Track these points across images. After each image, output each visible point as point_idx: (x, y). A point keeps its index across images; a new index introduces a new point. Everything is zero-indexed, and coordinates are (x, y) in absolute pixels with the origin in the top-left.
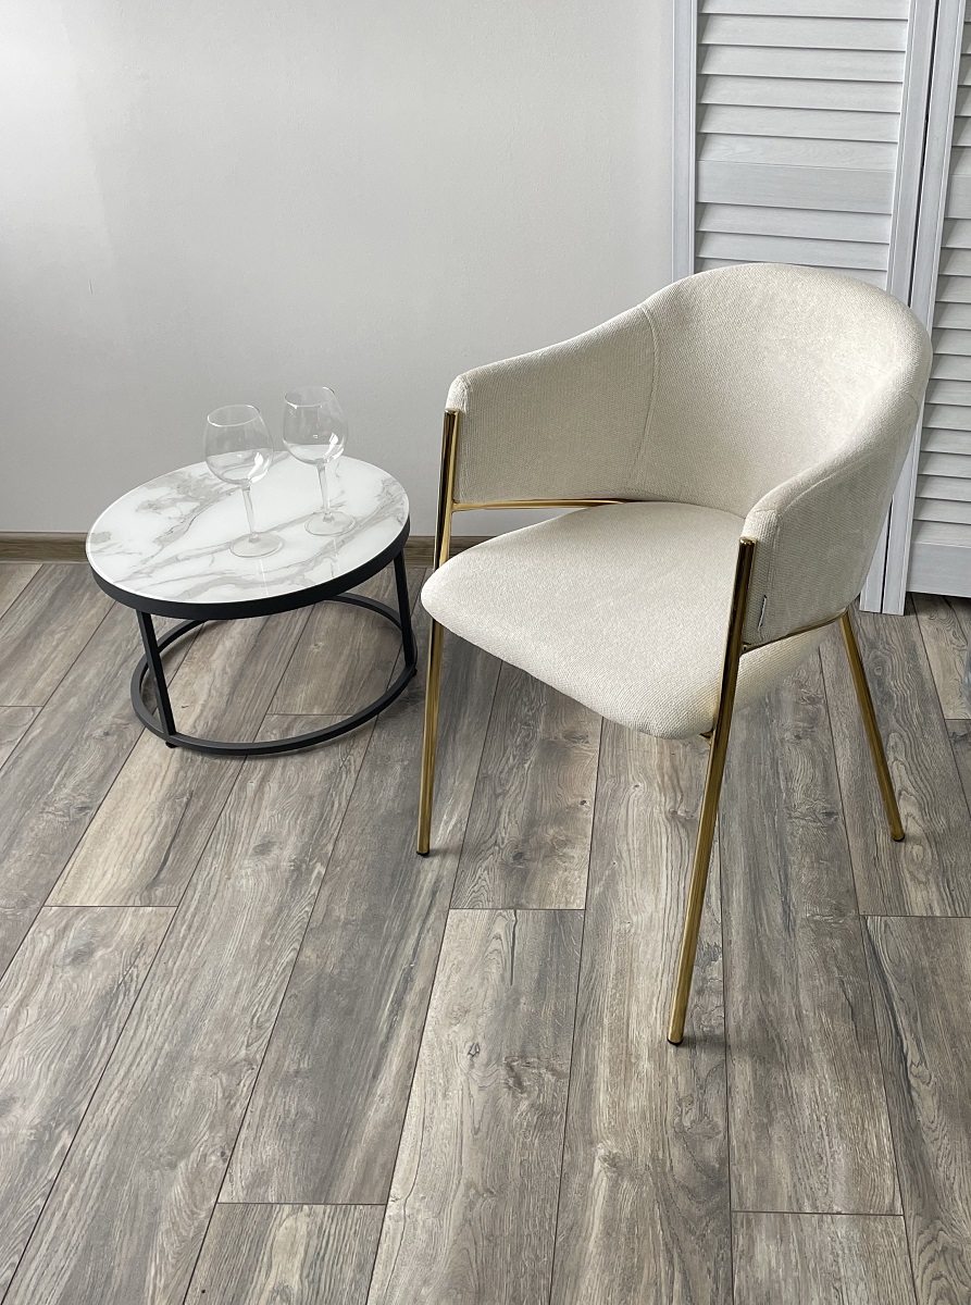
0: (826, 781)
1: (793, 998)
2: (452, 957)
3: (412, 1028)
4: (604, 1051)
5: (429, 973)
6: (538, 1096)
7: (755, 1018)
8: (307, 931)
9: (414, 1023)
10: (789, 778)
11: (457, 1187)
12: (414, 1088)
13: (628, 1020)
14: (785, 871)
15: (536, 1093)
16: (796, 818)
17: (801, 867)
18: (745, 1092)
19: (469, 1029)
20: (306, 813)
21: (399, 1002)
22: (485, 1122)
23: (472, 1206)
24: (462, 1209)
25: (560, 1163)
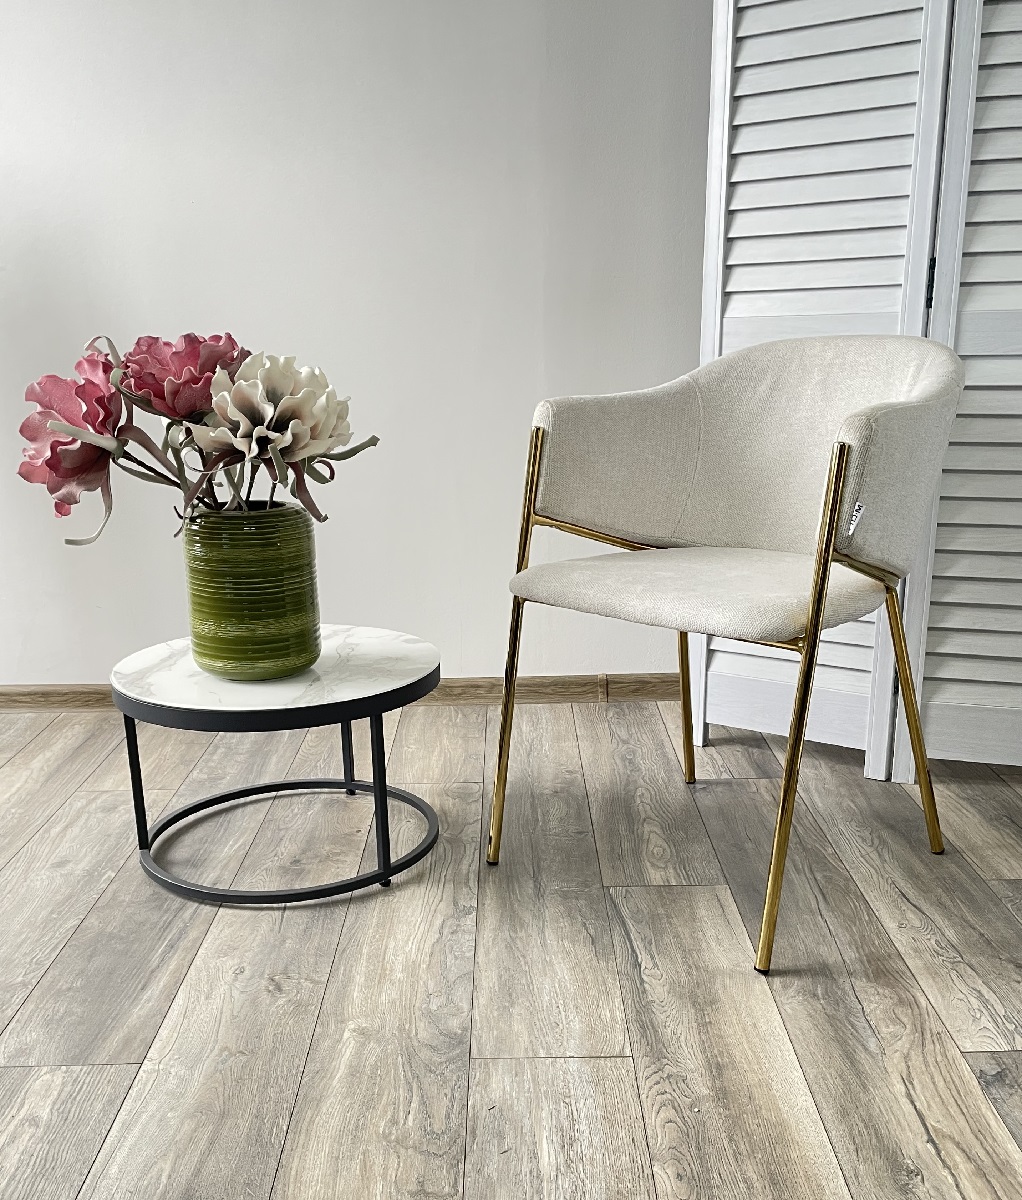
0: (579, 815)
1: (539, 934)
3: (182, 960)
4: (360, 968)
5: (203, 928)
6: (296, 996)
7: (503, 946)
8: (93, 909)
9: (184, 958)
10: (546, 814)
11: (211, 1051)
12: (178, 993)
13: (385, 950)
14: (538, 864)
15: (294, 993)
16: (550, 835)
17: (553, 861)
18: (489, 989)
19: (236, 959)
20: (102, 845)
21: (172, 946)
22: (243, 1012)
23: (224, 1062)
24: (214, 1065)
25: (311, 1034)
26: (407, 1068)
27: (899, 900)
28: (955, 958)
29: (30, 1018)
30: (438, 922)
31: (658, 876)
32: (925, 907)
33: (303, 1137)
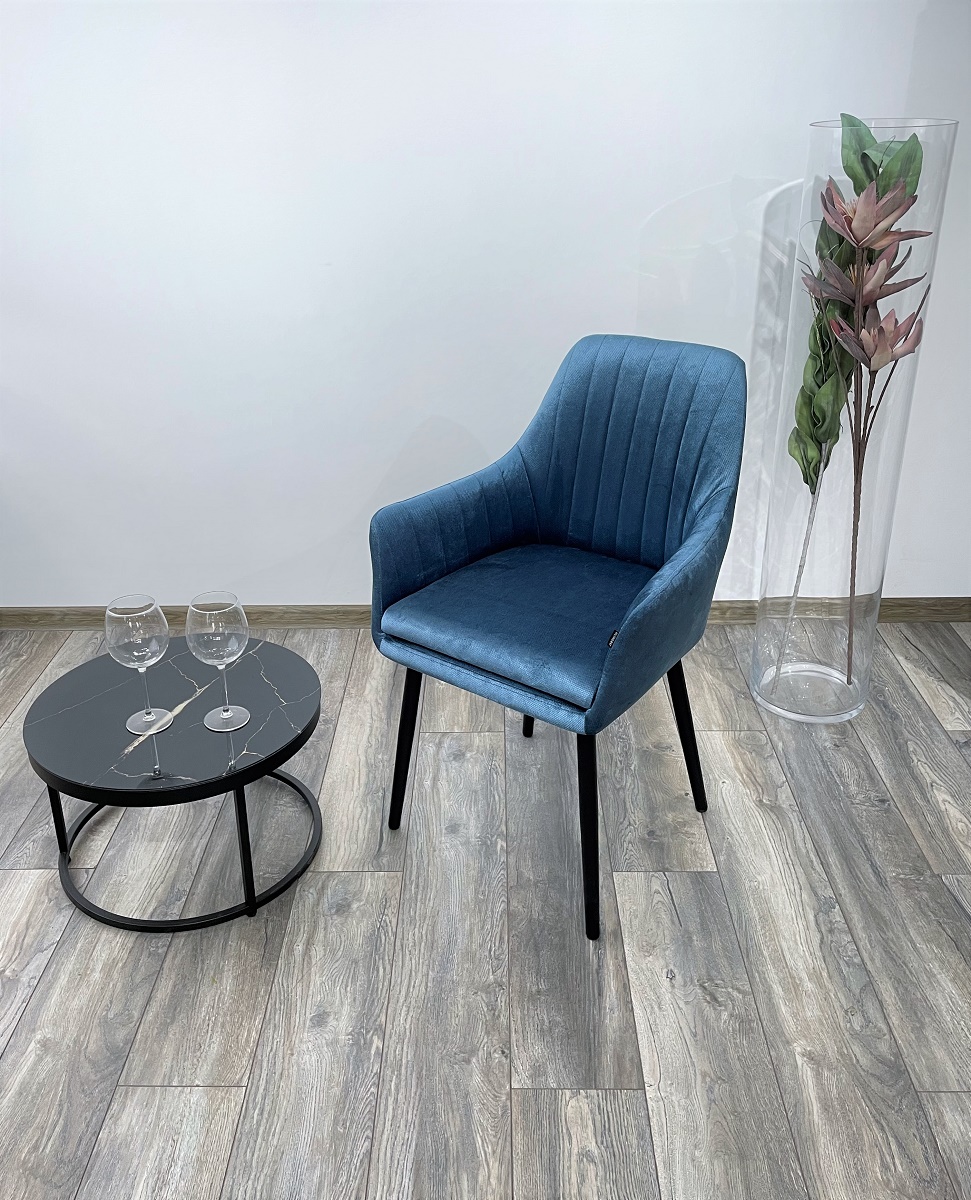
4: (772, 975)
5: (614, 918)
6: (734, 1009)
7: (881, 950)
8: (509, 889)
10: (841, 775)
11: (695, 1076)
14: (864, 842)
15: (731, 1006)
18: (895, 1005)
19: (661, 960)
20: (476, 803)
23: (710, 1090)
24: (705, 1093)
25: (769, 1058)
26: (867, 1100)
29: (523, 1025)
30: (811, 917)
33: (818, 1181)
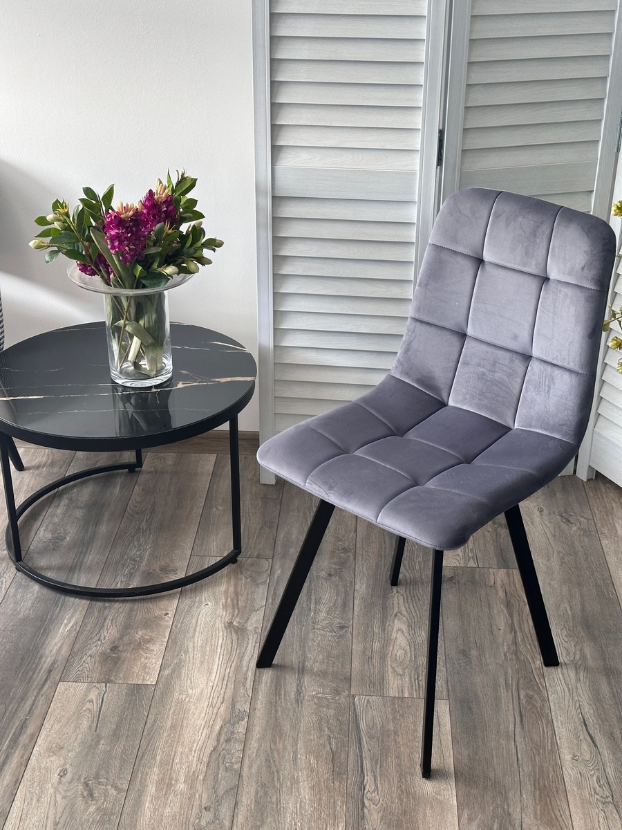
0: (345, 605)
1: (293, 746)
2: (56, 713)
3: (22, 757)
9: (23, 755)
12: (17, 795)
13: (174, 756)
16: (318, 629)
17: (315, 661)
21: (15, 741)
22: (64, 818)
27: (580, 728)
28: (607, 797)
31: (395, 685)
32: (599, 738)
